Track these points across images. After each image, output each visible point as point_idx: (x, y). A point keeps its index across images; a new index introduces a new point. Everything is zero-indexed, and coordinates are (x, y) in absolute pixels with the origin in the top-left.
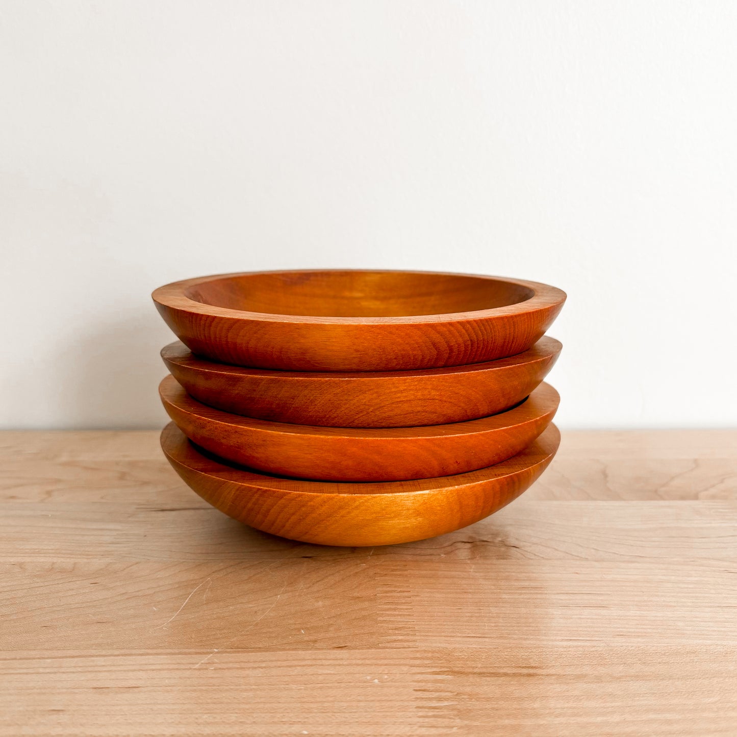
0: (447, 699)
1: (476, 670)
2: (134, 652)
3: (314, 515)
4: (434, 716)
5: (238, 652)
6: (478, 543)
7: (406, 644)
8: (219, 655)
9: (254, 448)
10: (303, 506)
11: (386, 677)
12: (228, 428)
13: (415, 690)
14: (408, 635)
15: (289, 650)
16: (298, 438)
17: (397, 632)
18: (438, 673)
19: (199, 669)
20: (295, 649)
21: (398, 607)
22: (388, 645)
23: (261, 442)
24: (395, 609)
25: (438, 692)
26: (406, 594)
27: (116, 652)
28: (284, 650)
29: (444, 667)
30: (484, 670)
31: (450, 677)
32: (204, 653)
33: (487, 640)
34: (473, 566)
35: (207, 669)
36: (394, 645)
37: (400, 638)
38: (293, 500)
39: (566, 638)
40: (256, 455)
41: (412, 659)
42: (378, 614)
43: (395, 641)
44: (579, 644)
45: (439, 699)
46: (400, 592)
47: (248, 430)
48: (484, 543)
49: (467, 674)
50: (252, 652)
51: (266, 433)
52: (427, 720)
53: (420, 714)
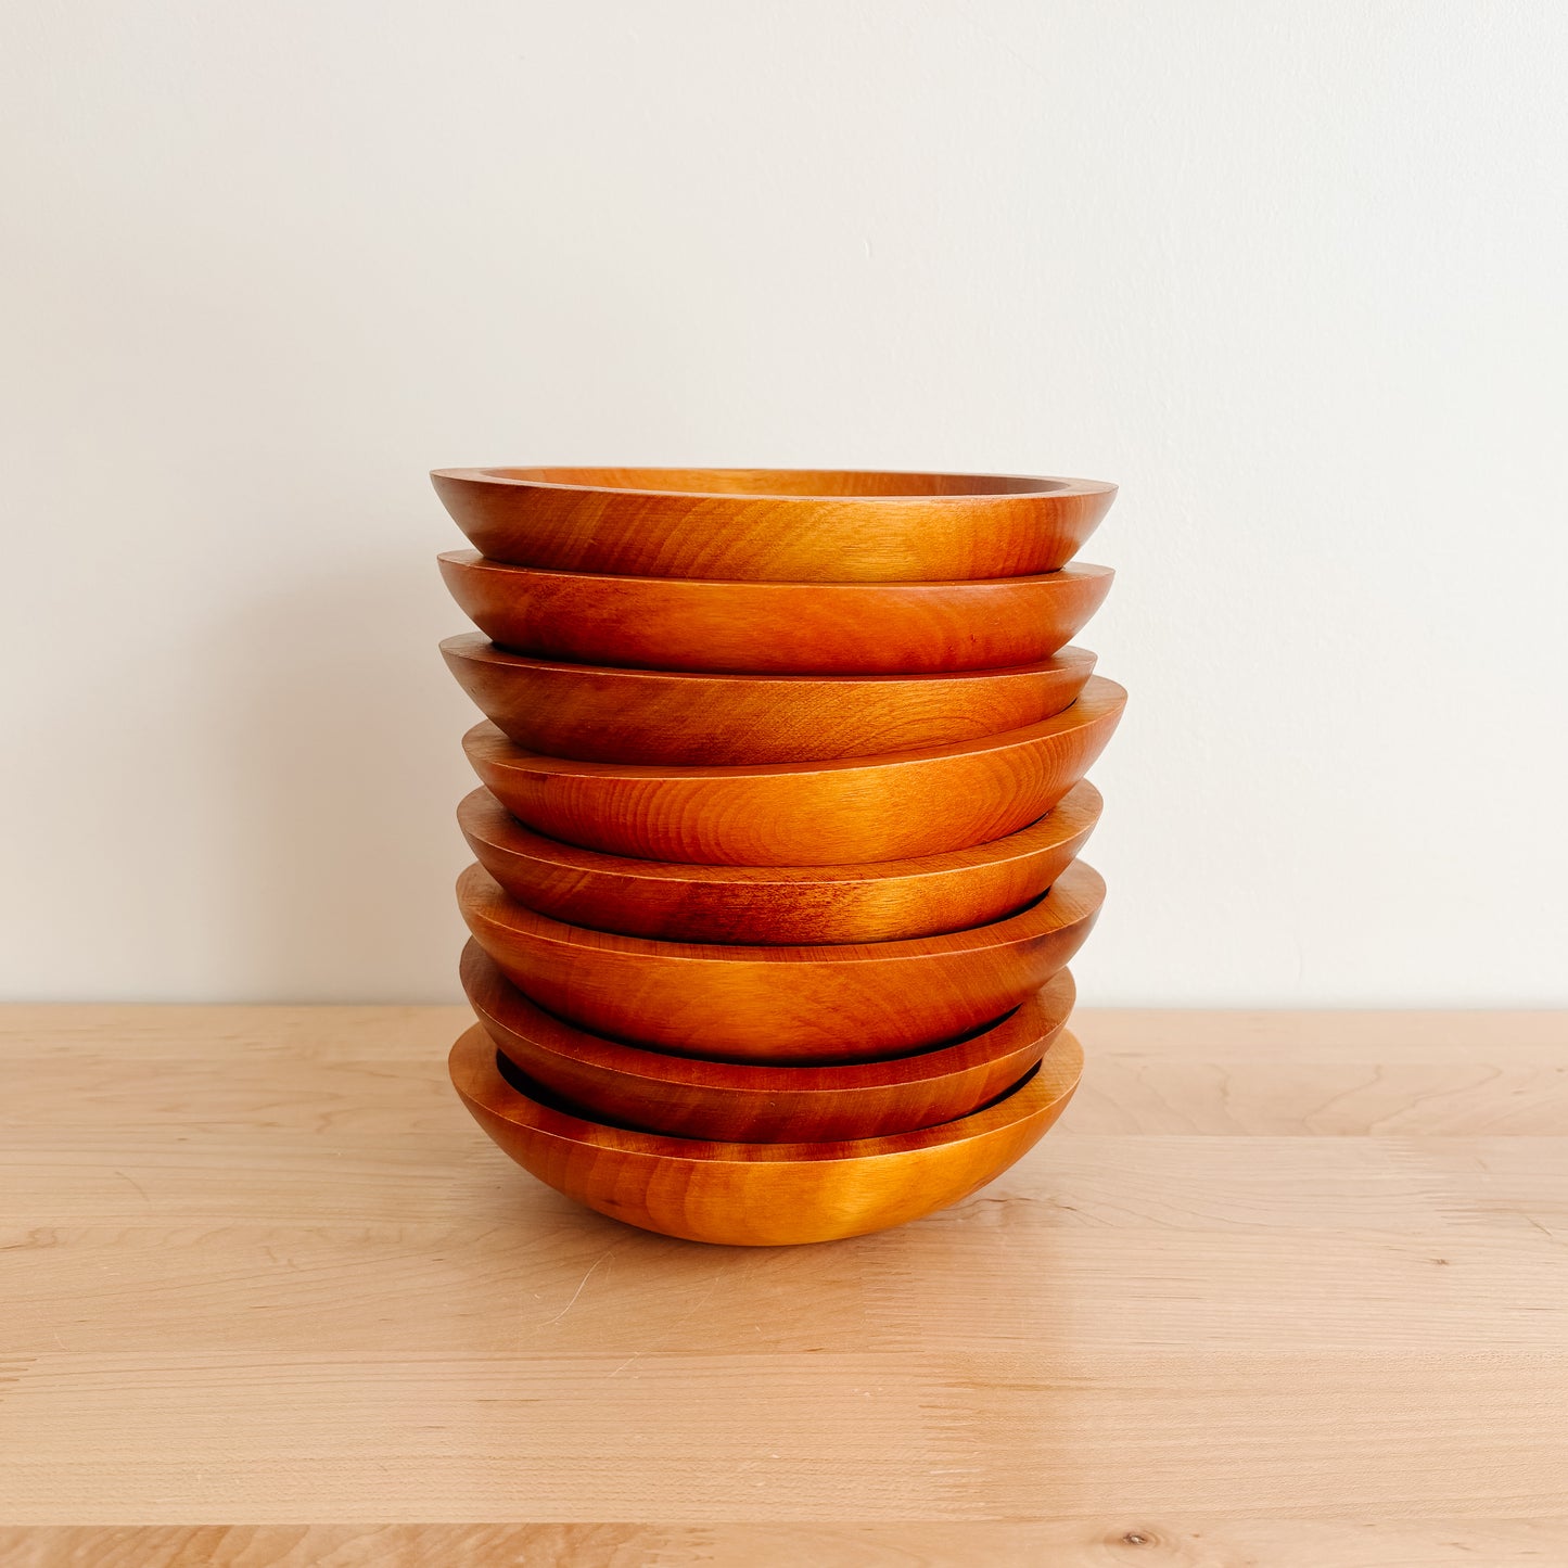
0: (964, 1418)
1: (1006, 1382)
2: (518, 1355)
3: (741, 544)
4: (947, 1438)
5: (669, 1356)
6: (1014, 1203)
7: (906, 1347)
8: (642, 1360)
9: (647, 617)
10: (724, 525)
11: (880, 1389)
12: (604, 586)
13: (921, 1406)
14: (910, 1334)
15: (741, 1353)
16: (725, 590)
17: (893, 1330)
18: (953, 1386)
19: (619, 1379)
20: (750, 1352)
21: (894, 1296)
22: (881, 1348)
23: (661, 604)
24: (890, 1299)
25: (953, 1408)
26: (905, 1277)
27: (497, 1356)
28: (733, 1353)
29: (962, 1377)
30: (1018, 1382)
31: (970, 1390)
32: (622, 1358)
33: (1023, 1342)
34: (1006, 1238)
35: (628, 1378)
36: (890, 1347)
37: (899, 1338)
38: (708, 513)
39: (1136, 1341)
40: (649, 631)
41: (915, 1366)
42: (865, 1306)
43: (891, 1343)
44: (1155, 1348)
45: (955, 1418)
46: (897, 1274)
47: (639, 584)
48: (1022, 1202)
49: (993, 1387)
50: (687, 1356)
51: (670, 586)
52: (937, 1443)
53: (930, 1436)
